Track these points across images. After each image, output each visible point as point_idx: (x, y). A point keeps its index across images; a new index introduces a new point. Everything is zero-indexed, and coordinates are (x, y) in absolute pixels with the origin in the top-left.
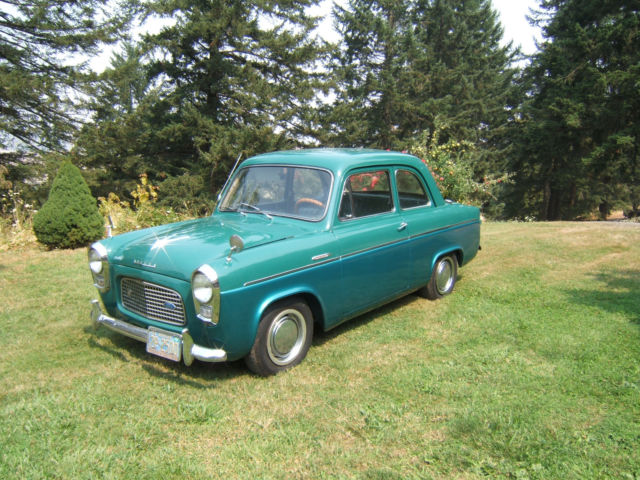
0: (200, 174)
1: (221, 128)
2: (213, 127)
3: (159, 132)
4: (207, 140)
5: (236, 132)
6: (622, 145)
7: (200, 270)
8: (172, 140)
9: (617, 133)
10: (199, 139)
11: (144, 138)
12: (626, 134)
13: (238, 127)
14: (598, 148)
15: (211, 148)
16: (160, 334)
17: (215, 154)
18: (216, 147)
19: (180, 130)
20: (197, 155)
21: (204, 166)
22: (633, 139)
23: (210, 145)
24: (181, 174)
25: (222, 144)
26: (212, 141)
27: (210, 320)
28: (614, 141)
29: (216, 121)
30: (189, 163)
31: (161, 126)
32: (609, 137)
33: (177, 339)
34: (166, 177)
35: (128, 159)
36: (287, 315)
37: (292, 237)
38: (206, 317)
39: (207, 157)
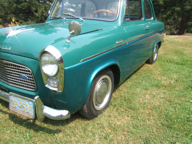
0: (35, 21)
1: (41, 4)
2: (38, 4)
3: (19, 6)
4: (37, 8)
5: (47, 6)
6: (176, 10)
7: (46, 50)
8: (24, 9)
9: (175, 6)
10: (34, 8)
11: (14, 8)
12: (178, 7)
13: (47, 4)
14: (169, 12)
15: (38, 11)
16: (18, 98)
17: (40, 13)
18: (40, 11)
19: (26, 5)
20: (34, 14)
21: (36, 18)
22: (180, 8)
23: (38, 10)
24: (28, 21)
25: (42, 10)
26: (38, 9)
27: (56, 89)
28: (174, 9)
29: (39, 2)
30: (30, 17)
31: (20, 4)
32: (172, 8)
33: (31, 103)
34: (23, 22)
35: (9, 15)
36: (103, 79)
37: (102, 29)
38: (52, 86)
39: (37, 14)
